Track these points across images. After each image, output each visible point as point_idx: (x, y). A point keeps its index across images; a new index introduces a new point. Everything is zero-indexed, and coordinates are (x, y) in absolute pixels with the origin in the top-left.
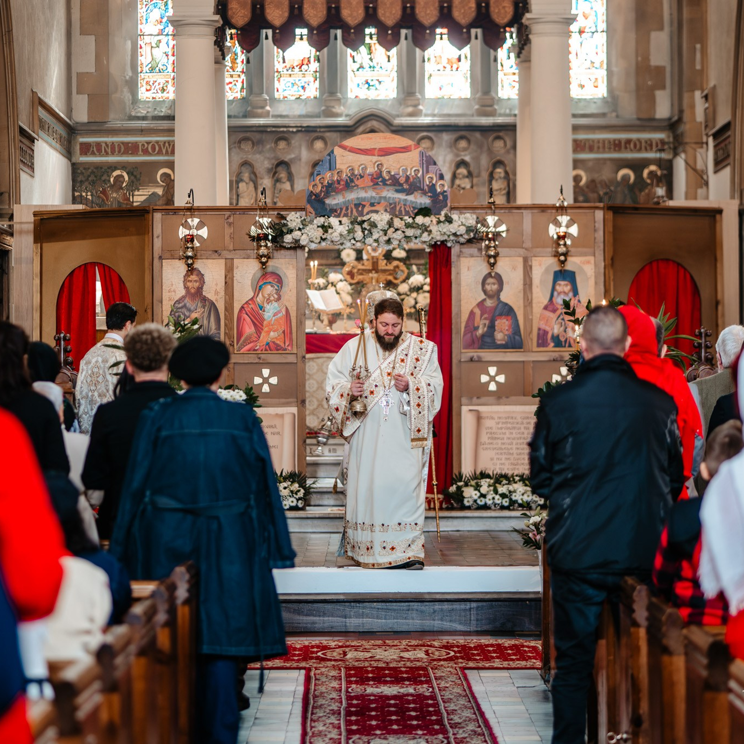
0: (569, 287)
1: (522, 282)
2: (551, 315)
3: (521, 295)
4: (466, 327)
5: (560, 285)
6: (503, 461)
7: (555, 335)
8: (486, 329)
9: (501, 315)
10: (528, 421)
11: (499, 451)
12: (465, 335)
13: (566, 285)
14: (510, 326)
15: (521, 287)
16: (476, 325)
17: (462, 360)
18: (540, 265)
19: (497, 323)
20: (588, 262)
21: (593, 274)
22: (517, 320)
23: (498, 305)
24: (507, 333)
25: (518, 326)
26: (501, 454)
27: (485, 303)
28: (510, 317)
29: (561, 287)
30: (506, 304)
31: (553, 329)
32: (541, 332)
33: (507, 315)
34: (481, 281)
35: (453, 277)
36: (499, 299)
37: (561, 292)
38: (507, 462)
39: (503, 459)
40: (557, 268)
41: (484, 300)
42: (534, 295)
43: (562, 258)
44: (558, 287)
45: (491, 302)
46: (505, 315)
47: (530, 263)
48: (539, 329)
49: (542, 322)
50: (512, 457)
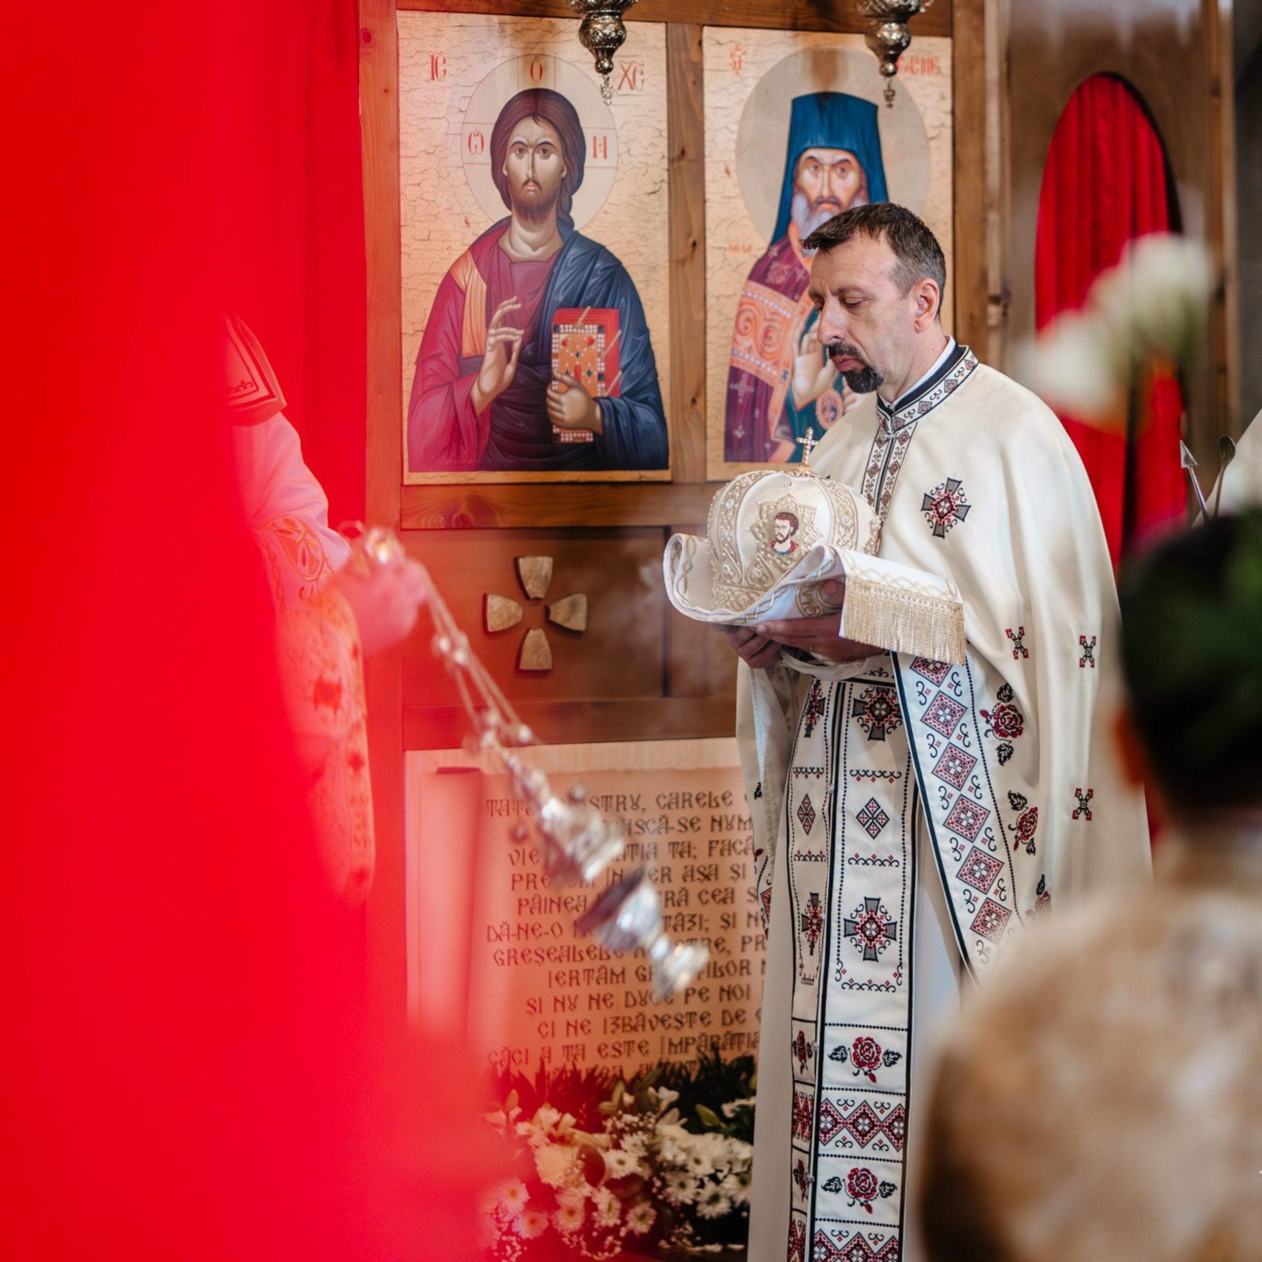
0: (852, 178)
1: (663, 145)
2: (780, 304)
3: (661, 206)
4: (421, 361)
5: (817, 165)
6: (581, 1013)
7: (800, 402)
8: (510, 370)
9: (574, 303)
10: (688, 813)
11: (566, 966)
12: (420, 394)
13: (841, 166)
14: (611, 360)
15: (660, 169)
16: (467, 348)
17: (407, 524)
18: (737, 66)
19: (557, 339)
20: (930, 66)
21: (948, 120)
22: (644, 331)
23: (561, 254)
24: (600, 389)
25: (647, 355)
26: (574, 978)
27: (505, 244)
28: (610, 316)
29: (823, 175)
30: (597, 251)
31: (789, 373)
32: (743, 388)
33: (603, 305)
34: (488, 133)
35: (365, 106)
36: (565, 222)
37: (820, 201)
38: (597, 1016)
39: (583, 1002)
40: (807, 88)
41: (502, 228)
42: (714, 212)
43: (891, 32)
44: (807, 177)
45: (532, 236)
46: (591, 303)
47: (694, 56)
48: (735, 374)
49: (746, 342)
50: (617, 991)
